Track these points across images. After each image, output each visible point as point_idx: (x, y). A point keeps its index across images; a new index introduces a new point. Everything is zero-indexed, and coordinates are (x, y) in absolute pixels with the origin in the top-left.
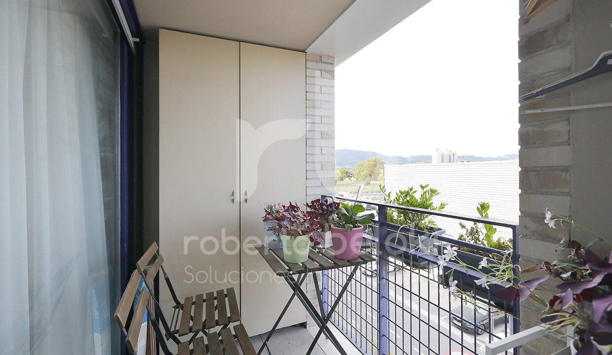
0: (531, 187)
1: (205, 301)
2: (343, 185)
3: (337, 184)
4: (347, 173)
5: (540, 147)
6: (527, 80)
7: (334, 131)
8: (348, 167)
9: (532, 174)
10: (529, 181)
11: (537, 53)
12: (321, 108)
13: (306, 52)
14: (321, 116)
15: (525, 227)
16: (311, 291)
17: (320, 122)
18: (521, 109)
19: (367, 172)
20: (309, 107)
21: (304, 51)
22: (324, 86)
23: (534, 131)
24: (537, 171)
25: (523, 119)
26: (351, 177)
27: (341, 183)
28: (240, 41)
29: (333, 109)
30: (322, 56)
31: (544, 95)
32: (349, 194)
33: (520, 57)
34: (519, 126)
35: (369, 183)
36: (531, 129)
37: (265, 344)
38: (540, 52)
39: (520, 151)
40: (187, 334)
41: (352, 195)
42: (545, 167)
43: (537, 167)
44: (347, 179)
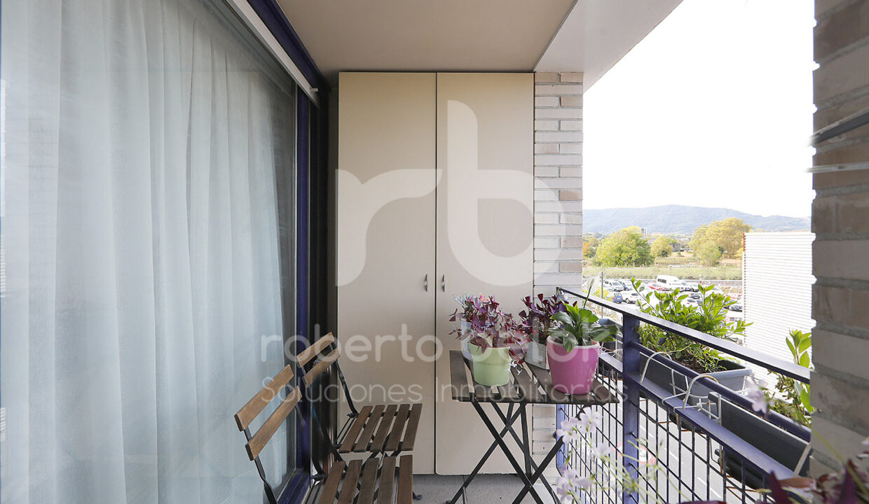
0: (831, 317)
1: (383, 415)
2: (667, 264)
3: (655, 261)
4: (674, 244)
5: (849, 239)
6: (828, 104)
7: (581, 189)
8: (676, 234)
9: (833, 292)
10: (828, 305)
11: (847, 48)
12: (559, 154)
13: (534, 73)
14: (560, 167)
15: (820, 396)
16: (541, 429)
17: (557, 175)
18: (818, 160)
19: (713, 243)
20: (539, 154)
21: (531, 71)
22: (565, 119)
23: (837, 205)
24: (842, 287)
25: (819, 182)
26: (683, 251)
27: (663, 260)
28: (436, 72)
29: (581, 154)
30: (562, 74)
31: (844, 137)
32: (677, 279)
33: (818, 57)
34: (813, 194)
35: (718, 263)
36: (832, 201)
37: (461, 491)
38: (852, 46)
39: (814, 244)
40: (348, 452)
41: (682, 281)
42: (857, 280)
43: (842, 279)
44: (675, 254)
